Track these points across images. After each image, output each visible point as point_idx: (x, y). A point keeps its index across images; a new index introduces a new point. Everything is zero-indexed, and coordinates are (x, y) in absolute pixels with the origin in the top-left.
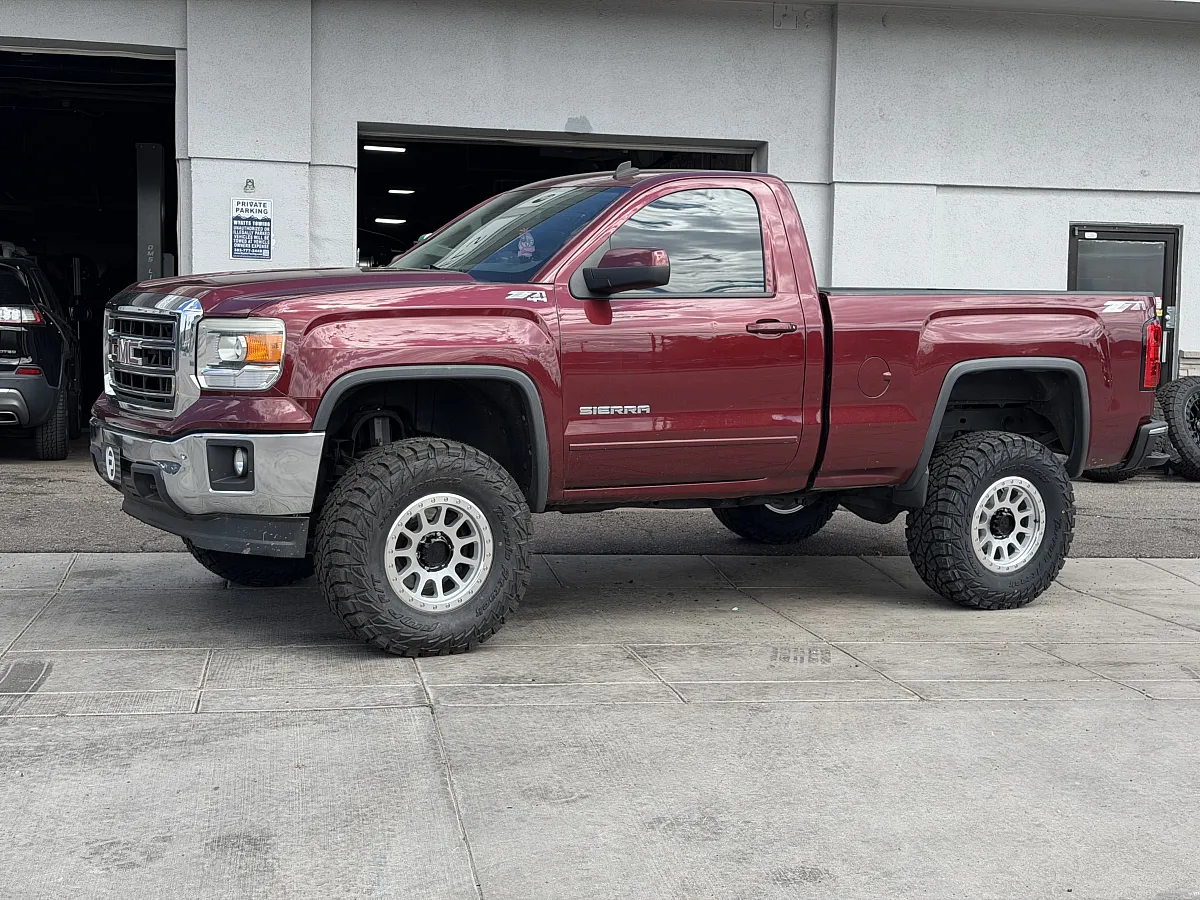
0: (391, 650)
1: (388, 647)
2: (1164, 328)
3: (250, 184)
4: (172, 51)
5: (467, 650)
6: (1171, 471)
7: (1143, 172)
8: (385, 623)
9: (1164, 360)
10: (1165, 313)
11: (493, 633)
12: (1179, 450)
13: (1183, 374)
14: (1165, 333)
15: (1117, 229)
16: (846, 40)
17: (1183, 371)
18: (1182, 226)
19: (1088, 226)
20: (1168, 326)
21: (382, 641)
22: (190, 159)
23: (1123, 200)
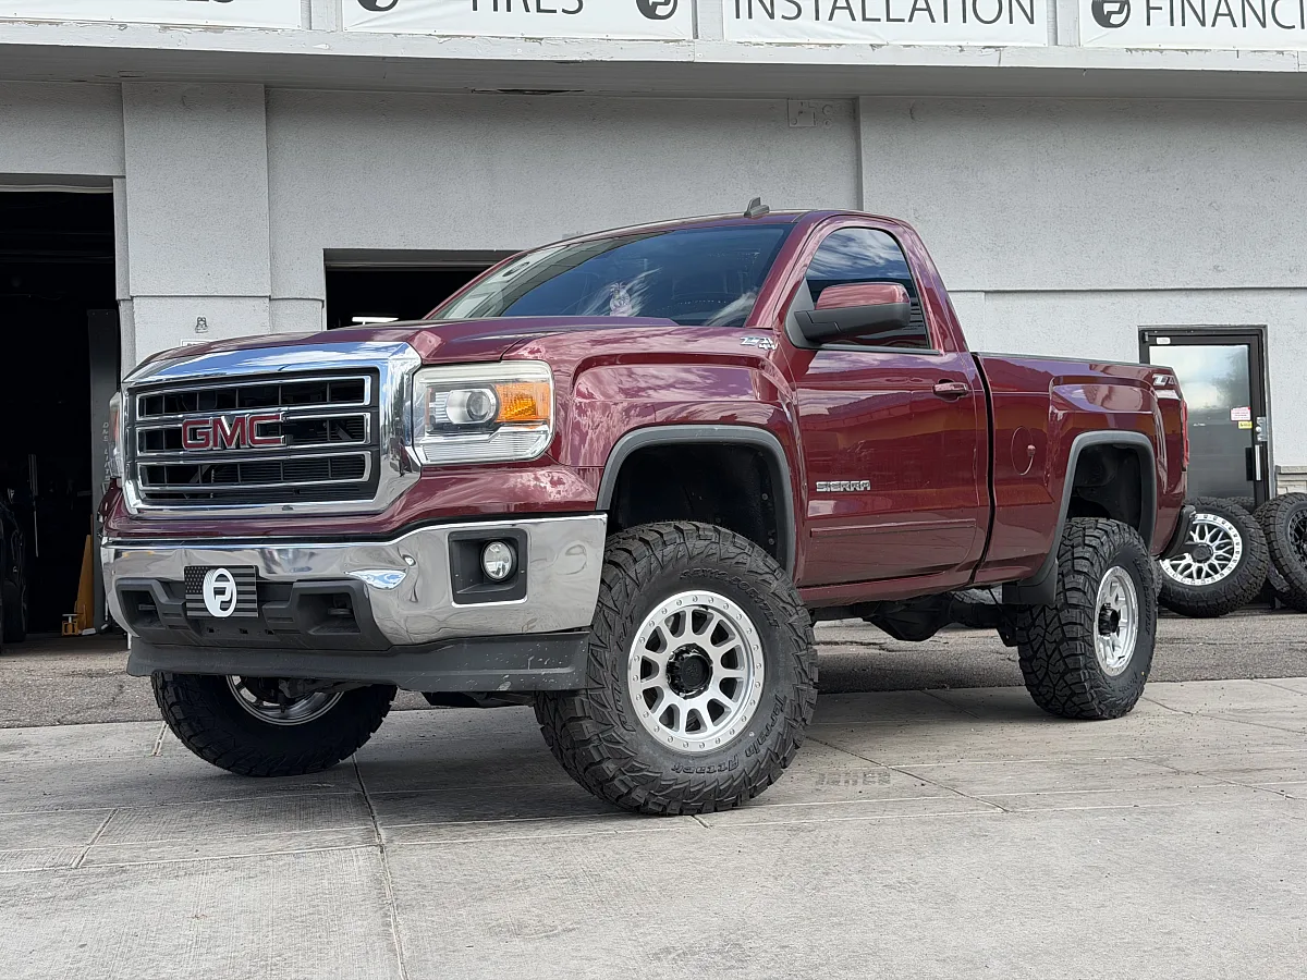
0: (650, 806)
1: (646, 802)
2: (1254, 442)
3: (202, 323)
4: (108, 181)
5: (734, 806)
6: (1278, 604)
7: (1216, 267)
8: (642, 770)
9: (1258, 478)
10: (1255, 425)
11: (770, 783)
12: (1286, 576)
13: (1281, 492)
14: (1257, 448)
15: (1192, 333)
16: (870, 136)
17: (1281, 488)
18: (1265, 327)
19: (1160, 330)
20: (1259, 439)
21: (639, 795)
22: (132, 297)
23: (1197, 299)
